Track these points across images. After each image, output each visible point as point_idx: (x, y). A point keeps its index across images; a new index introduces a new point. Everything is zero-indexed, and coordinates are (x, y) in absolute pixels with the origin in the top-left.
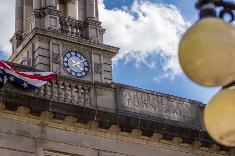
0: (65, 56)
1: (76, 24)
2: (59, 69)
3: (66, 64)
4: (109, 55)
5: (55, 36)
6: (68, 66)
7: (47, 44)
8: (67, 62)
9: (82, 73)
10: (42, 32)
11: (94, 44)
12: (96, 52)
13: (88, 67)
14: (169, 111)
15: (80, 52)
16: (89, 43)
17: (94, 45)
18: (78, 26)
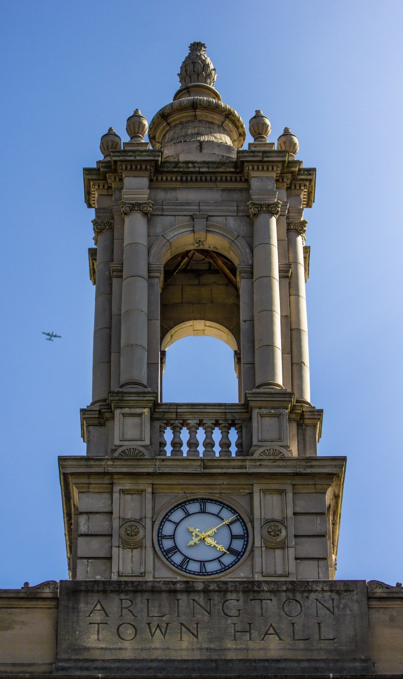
0: (166, 518)
1: (218, 417)
2: (143, 562)
3: (167, 544)
4: (315, 484)
5: (124, 470)
6: (175, 549)
7: (107, 496)
8: (173, 537)
9: (223, 559)
10: (81, 466)
11: (258, 463)
12: (268, 487)
13: (245, 537)
14: (250, 632)
15: (216, 497)
16: (239, 464)
17: (255, 467)
18: (226, 420)
